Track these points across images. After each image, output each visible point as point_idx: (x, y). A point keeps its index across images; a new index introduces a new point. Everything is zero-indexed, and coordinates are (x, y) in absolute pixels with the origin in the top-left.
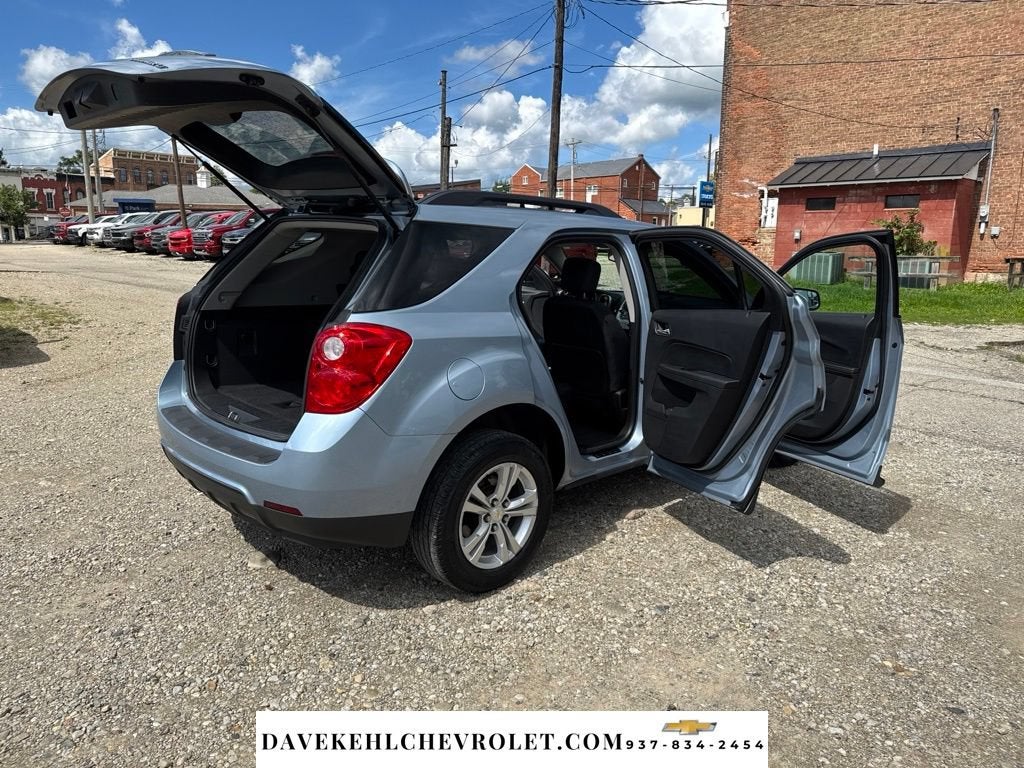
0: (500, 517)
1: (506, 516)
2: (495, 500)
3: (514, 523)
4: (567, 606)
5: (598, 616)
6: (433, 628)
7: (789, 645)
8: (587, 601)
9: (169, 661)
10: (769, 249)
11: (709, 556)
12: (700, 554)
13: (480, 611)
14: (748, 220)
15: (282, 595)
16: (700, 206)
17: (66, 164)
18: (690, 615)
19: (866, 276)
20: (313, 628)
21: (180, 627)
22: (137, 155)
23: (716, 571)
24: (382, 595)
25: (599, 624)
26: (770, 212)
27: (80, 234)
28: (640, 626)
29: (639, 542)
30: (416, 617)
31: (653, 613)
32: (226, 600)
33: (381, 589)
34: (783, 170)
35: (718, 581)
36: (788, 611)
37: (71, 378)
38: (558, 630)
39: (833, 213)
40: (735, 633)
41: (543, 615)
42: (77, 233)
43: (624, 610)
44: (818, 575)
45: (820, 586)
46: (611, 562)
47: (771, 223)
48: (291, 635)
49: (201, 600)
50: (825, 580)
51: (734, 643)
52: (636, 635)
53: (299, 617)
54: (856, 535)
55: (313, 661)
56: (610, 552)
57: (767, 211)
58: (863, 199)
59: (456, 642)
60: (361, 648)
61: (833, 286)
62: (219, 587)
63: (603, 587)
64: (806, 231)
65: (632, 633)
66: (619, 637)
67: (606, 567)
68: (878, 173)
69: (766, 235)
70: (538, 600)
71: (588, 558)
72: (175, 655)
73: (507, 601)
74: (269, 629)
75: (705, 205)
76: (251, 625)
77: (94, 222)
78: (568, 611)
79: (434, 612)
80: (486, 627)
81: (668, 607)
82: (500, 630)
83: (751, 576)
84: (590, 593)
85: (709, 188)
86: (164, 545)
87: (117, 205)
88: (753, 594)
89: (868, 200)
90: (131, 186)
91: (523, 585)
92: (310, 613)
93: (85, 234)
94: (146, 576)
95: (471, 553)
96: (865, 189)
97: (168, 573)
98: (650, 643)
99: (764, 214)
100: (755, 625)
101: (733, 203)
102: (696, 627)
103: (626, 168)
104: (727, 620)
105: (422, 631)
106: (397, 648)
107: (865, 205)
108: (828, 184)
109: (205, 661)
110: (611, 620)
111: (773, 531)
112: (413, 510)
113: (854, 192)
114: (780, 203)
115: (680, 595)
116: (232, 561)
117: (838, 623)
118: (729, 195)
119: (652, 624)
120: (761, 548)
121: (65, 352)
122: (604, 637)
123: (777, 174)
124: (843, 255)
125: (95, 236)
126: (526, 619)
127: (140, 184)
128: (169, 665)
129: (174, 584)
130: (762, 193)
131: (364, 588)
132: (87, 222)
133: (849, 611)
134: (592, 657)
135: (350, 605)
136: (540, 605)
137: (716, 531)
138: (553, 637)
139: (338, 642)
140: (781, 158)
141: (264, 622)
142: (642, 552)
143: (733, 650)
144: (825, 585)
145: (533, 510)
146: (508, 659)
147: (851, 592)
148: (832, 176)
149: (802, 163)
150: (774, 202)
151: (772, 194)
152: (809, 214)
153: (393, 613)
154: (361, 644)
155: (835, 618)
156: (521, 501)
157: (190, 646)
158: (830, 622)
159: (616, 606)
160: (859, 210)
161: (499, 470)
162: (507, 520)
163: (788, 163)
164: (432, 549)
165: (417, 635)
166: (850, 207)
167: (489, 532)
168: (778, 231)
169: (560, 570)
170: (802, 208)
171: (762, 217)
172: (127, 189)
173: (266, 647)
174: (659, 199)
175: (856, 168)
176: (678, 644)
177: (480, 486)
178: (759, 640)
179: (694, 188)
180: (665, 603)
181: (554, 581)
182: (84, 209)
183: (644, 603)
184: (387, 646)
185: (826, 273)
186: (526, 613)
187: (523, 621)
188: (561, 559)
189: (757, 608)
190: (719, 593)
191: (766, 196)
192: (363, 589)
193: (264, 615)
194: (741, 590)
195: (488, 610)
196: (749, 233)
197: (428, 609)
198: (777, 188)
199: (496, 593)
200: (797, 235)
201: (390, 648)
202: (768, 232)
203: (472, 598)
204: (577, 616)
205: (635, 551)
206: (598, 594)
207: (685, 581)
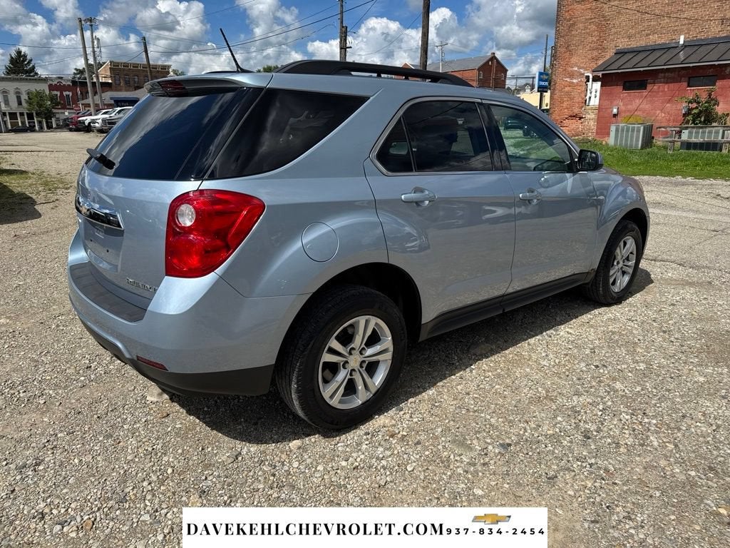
0: (358, 364)
1: (364, 362)
2: (353, 349)
3: (371, 368)
4: (419, 443)
5: (446, 453)
6: (296, 464)
7: (625, 488)
8: (437, 438)
9: (58, 497)
10: (592, 123)
11: (547, 391)
12: (540, 389)
13: (340, 447)
14: (576, 100)
15: (169, 429)
16: (538, 91)
17: (78, 74)
18: (530, 453)
19: (670, 142)
20: (191, 463)
21: (76, 461)
22: (126, 65)
23: (554, 407)
24: (256, 429)
25: (446, 463)
26: (593, 93)
27: (87, 123)
28: (484, 464)
29: (485, 377)
30: (282, 452)
31: (497, 451)
32: (122, 433)
33: (256, 424)
34: (605, 59)
35: (555, 417)
36: (621, 450)
37: (51, 231)
38: (409, 468)
39: (645, 93)
40: (573, 473)
41: (396, 452)
42: (84, 123)
43: (470, 448)
44: (647, 411)
45: (649, 423)
46: (459, 397)
47: (595, 102)
48: (170, 471)
49: (100, 433)
50: (655, 417)
51: (572, 486)
52: (480, 474)
53: (180, 451)
54: (678, 370)
55: (184, 499)
56: (459, 387)
57: (591, 93)
58: (669, 80)
59: (315, 480)
60: (229, 485)
61: (643, 151)
62: (119, 420)
63: (452, 422)
64: (623, 108)
65: (477, 472)
66: (465, 477)
67: (455, 402)
68: (683, 59)
69: (590, 111)
70: (392, 436)
71: (440, 393)
72: (65, 491)
73: (365, 437)
74: (152, 464)
75: (542, 90)
76: (137, 460)
77: (96, 115)
78: (419, 448)
79: (299, 448)
80: (344, 463)
81: (509, 445)
82: (356, 468)
83: (586, 412)
84: (440, 430)
85: (545, 77)
86: (82, 378)
87: (112, 102)
88: (587, 431)
89: (674, 80)
90: (124, 88)
91: (380, 421)
92: (190, 447)
93: (89, 123)
94: (60, 408)
95: (332, 397)
96: (671, 73)
97: (79, 406)
98: (493, 483)
99: (589, 95)
100: (591, 465)
101: (565, 86)
102: (536, 467)
103: (482, 63)
104: (565, 459)
105: (287, 468)
106: (261, 486)
107: (672, 85)
108: (642, 69)
109: (89, 497)
110: (458, 458)
111: (604, 366)
112: (273, 362)
113: (663, 75)
114: (602, 86)
115: (521, 432)
116: (135, 394)
117: (670, 464)
118: (561, 80)
119: (495, 463)
120: (594, 384)
121: (53, 211)
122: (450, 477)
123: (600, 62)
124: (652, 125)
125: (97, 125)
126: (381, 456)
127: (130, 86)
128: (56, 501)
129: (81, 416)
130: (588, 78)
131: (241, 422)
132: (91, 115)
133: (679, 451)
134: (438, 498)
135: (227, 439)
136: (394, 442)
137: (554, 366)
138: (403, 475)
139: (210, 478)
140: (604, 49)
141: (149, 456)
142: (487, 387)
143: (571, 493)
144: (654, 421)
145: (389, 356)
146: (361, 499)
147: (679, 429)
148: (644, 63)
149: (621, 53)
150: (598, 85)
151: (595, 79)
152: (625, 94)
153: (263, 447)
154: (230, 480)
155: (666, 457)
156: (377, 348)
157: (80, 481)
158: (663, 463)
159: (462, 444)
160: (666, 90)
161: (355, 322)
162: (365, 365)
163: (609, 54)
164: (293, 396)
165: (280, 472)
166: (659, 87)
167: (348, 377)
168: (600, 108)
169: (414, 406)
170: (620, 88)
171: (587, 97)
172: (120, 90)
173: (145, 484)
174: (507, 87)
175: (665, 56)
176: (519, 484)
177: (338, 338)
178: (595, 482)
179: (533, 78)
180: (508, 441)
181: (407, 416)
182: (89, 105)
183: (489, 441)
184: (253, 483)
185: (637, 140)
186: (381, 449)
187: (378, 458)
188: (415, 394)
189: (593, 447)
190: (557, 430)
191: (591, 80)
192: (240, 424)
193: (150, 449)
194: (577, 426)
195: (347, 446)
196: (576, 111)
197: (295, 444)
198: (600, 74)
199: (356, 428)
200: (615, 111)
201: (256, 485)
202: (592, 109)
203: (334, 434)
204: (427, 453)
205: (482, 386)
206: (447, 430)
207: (526, 417)
